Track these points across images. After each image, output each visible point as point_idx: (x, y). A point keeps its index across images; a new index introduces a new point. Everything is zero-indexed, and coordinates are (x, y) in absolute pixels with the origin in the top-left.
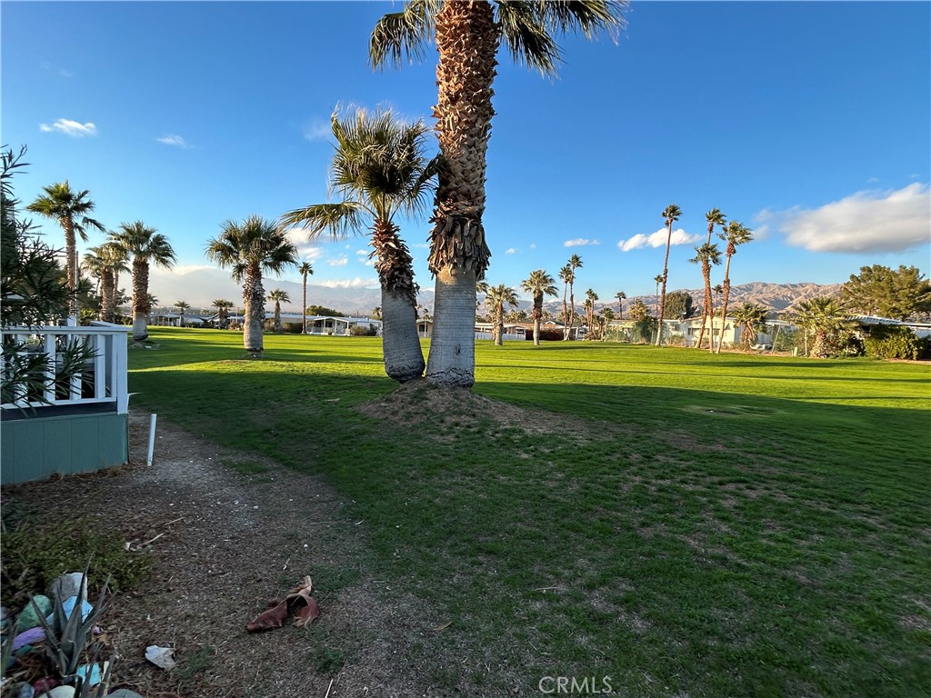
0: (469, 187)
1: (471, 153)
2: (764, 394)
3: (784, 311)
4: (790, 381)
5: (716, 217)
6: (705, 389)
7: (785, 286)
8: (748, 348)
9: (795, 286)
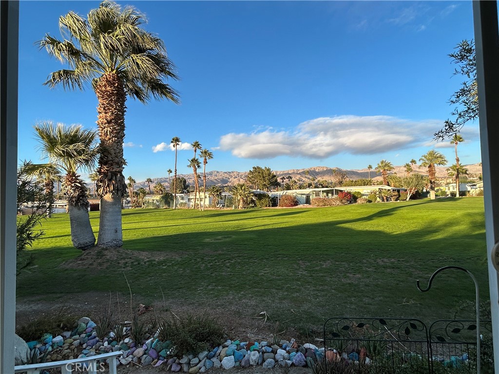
0: (118, 160)
1: (118, 145)
2: (227, 230)
3: (227, 185)
4: (233, 222)
5: (197, 145)
6: (206, 231)
7: (226, 173)
8: (215, 207)
9: (230, 173)
